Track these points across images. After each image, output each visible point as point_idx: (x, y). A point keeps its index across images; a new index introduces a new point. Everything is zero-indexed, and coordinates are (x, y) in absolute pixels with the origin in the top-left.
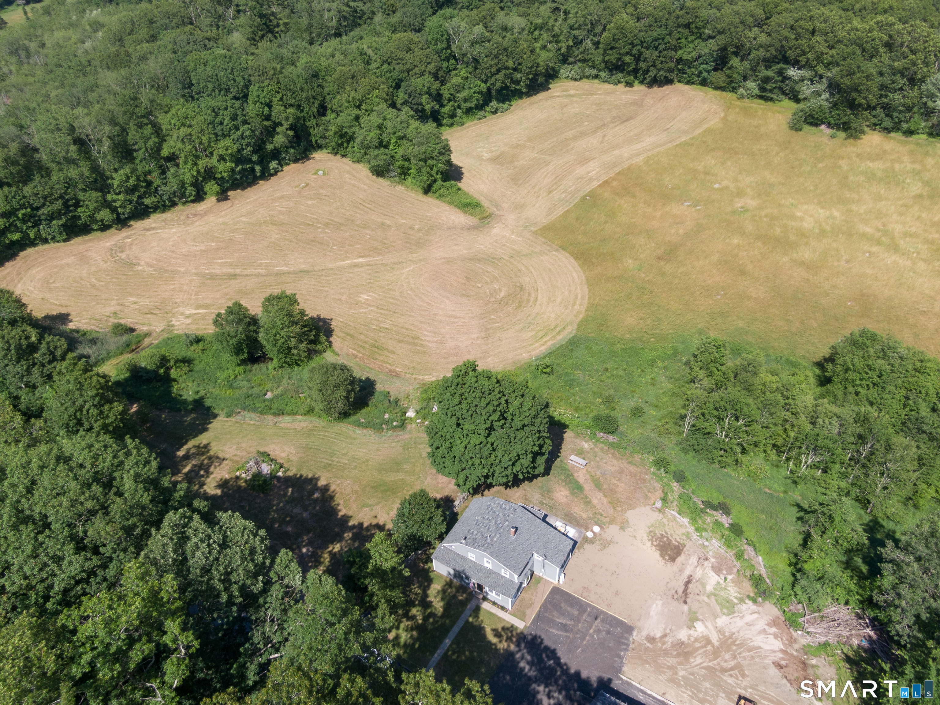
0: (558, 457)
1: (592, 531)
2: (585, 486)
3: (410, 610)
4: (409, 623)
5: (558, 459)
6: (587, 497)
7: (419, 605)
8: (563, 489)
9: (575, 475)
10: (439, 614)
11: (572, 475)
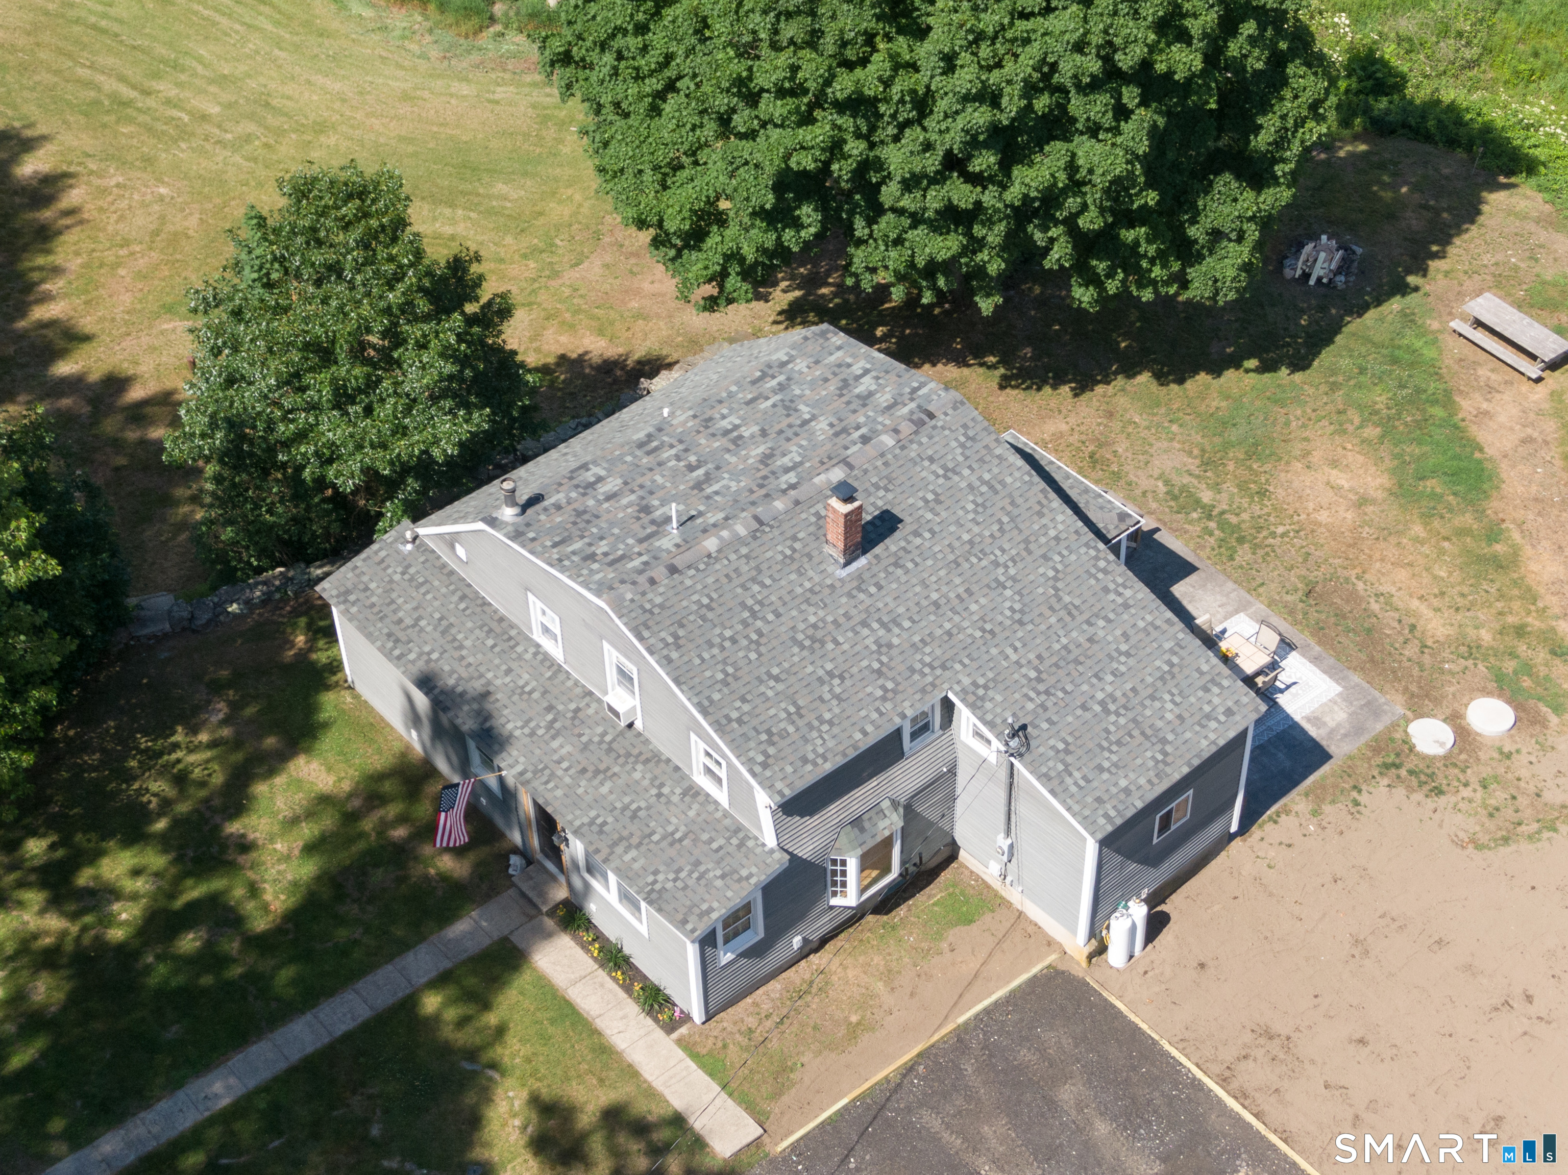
0: (1403, 289)
1: (1456, 720)
2: (1505, 470)
3: (94, 856)
4: (54, 922)
5: (1395, 304)
6: (1493, 534)
7: (164, 842)
8: (1355, 458)
9: (1467, 405)
10: (260, 924)
11: (1447, 400)
